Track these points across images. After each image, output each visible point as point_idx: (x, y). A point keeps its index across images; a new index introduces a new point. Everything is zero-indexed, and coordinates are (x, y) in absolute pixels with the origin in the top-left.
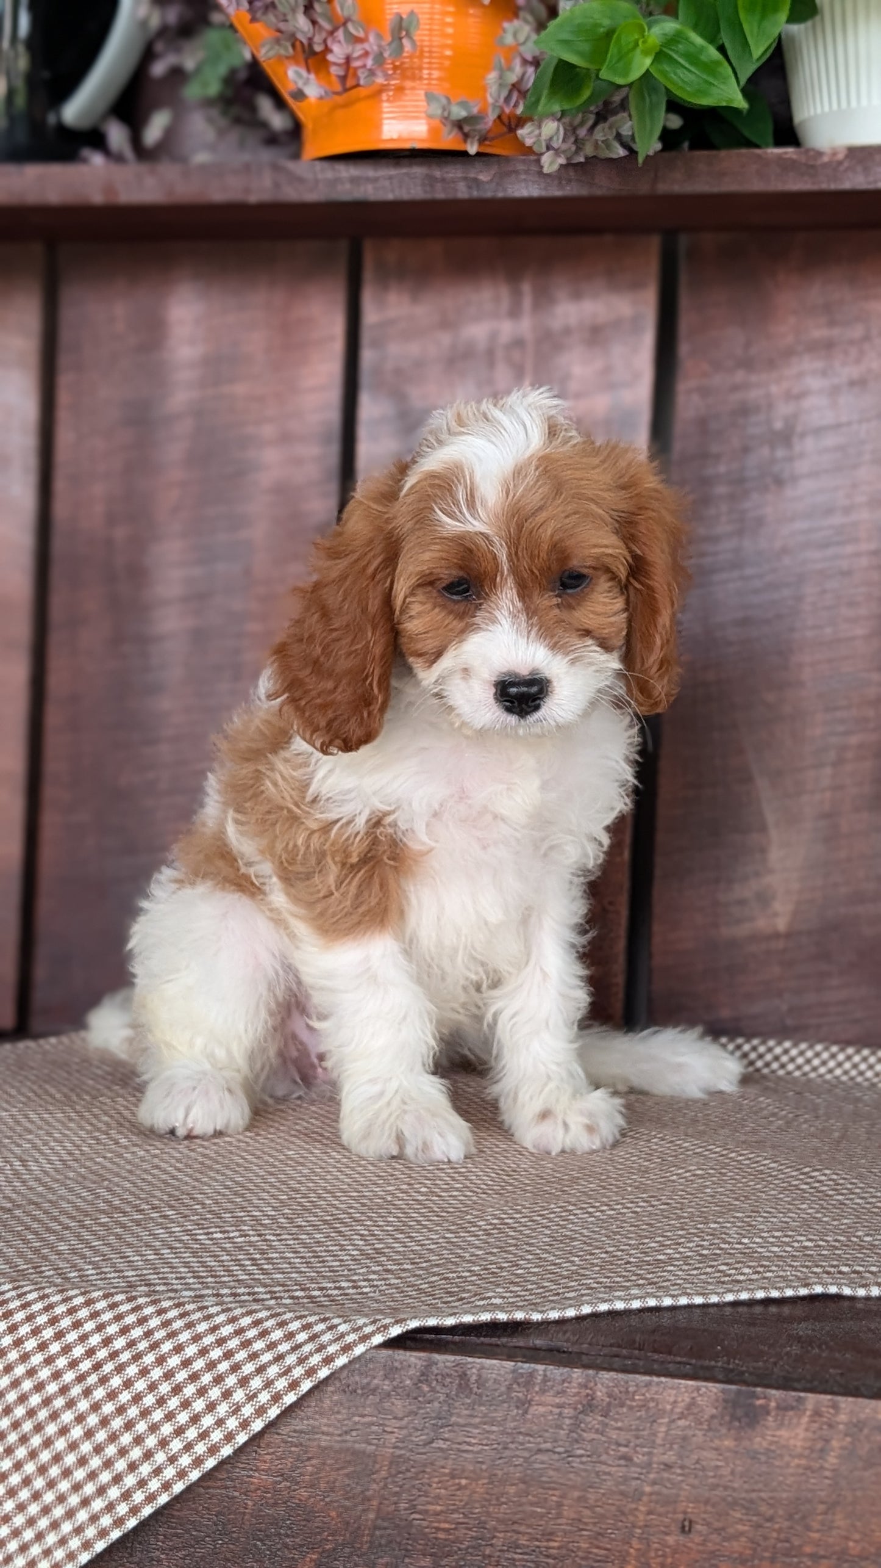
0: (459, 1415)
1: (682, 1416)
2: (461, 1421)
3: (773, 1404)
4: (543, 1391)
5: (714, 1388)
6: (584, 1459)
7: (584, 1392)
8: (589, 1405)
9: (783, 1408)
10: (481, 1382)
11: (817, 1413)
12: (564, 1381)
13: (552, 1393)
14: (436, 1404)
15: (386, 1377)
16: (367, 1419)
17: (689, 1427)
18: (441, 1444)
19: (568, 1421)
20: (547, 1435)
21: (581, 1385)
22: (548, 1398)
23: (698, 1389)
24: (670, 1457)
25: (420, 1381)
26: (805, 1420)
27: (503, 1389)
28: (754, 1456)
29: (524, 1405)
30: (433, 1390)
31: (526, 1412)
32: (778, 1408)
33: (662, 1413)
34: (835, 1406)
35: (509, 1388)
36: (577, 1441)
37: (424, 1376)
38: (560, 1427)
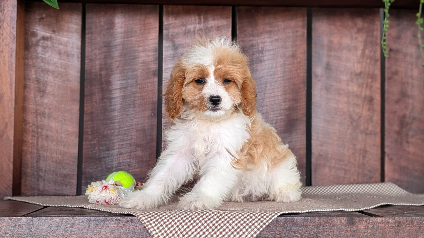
0: (293, 229)
1: (339, 225)
2: (294, 231)
3: (357, 220)
4: (310, 223)
5: (345, 219)
6: (320, 236)
7: (319, 222)
8: (320, 224)
9: (359, 221)
10: (297, 222)
11: (366, 221)
12: (314, 220)
13: (312, 223)
14: (288, 227)
15: (277, 223)
16: (273, 232)
17: (341, 227)
18: (290, 236)
19: (316, 228)
20: (312, 231)
21: (318, 221)
22: (312, 224)
23: (342, 219)
24: (337, 233)
25: (284, 223)
26: (364, 223)
27: (302, 223)
28: (354, 231)
29: (306, 226)
30: (287, 225)
31: (307, 227)
32: (358, 221)
33: (335, 224)
34: (369, 219)
35: (303, 223)
36: (318, 232)
37: (285, 222)
38: (314, 230)
